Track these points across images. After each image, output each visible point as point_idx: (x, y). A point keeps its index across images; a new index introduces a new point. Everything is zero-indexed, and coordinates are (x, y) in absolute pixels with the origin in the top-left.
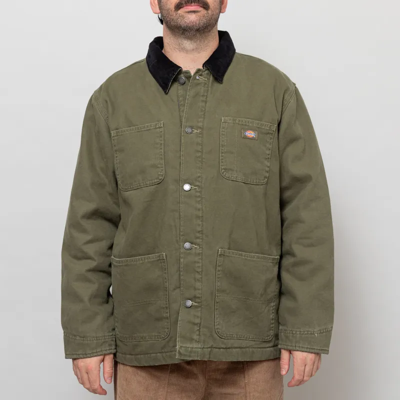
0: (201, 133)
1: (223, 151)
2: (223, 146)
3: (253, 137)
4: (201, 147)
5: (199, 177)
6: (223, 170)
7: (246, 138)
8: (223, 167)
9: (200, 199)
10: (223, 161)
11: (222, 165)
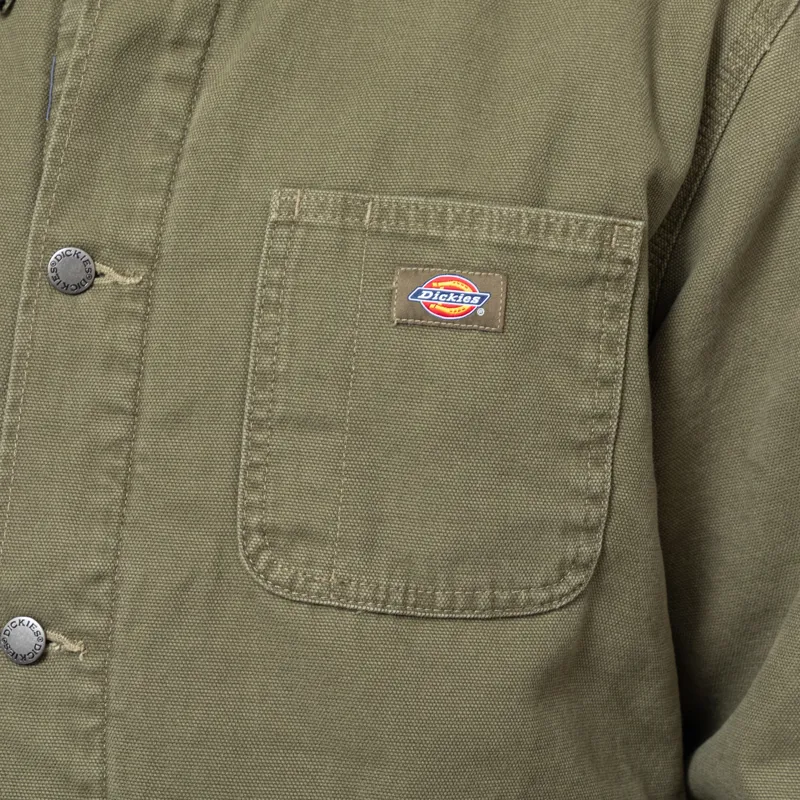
0: (145, 292)
1: (261, 414)
2: (264, 378)
3: (470, 317)
4: (129, 381)
5: (99, 578)
6: (256, 540)
7: (418, 320)
8: (255, 520)
9: (94, 722)
10: (259, 477)
11: (248, 507)
